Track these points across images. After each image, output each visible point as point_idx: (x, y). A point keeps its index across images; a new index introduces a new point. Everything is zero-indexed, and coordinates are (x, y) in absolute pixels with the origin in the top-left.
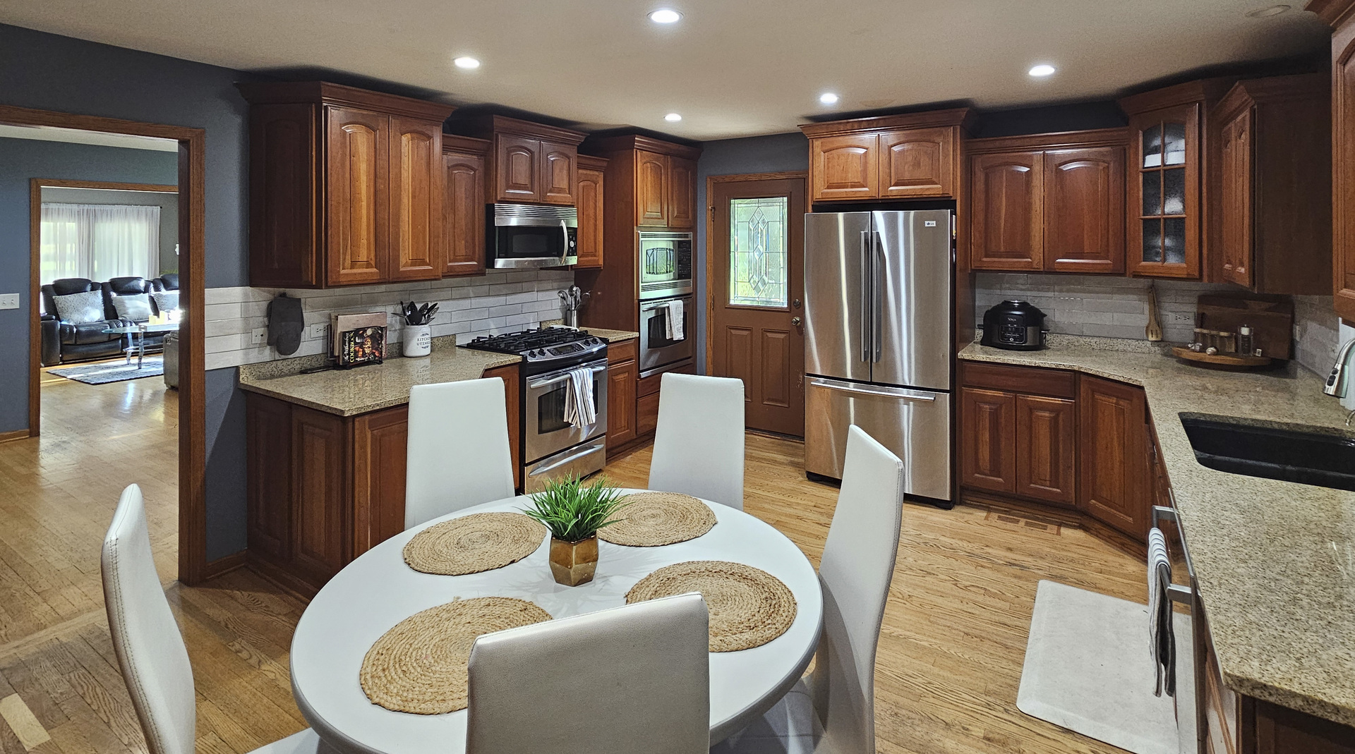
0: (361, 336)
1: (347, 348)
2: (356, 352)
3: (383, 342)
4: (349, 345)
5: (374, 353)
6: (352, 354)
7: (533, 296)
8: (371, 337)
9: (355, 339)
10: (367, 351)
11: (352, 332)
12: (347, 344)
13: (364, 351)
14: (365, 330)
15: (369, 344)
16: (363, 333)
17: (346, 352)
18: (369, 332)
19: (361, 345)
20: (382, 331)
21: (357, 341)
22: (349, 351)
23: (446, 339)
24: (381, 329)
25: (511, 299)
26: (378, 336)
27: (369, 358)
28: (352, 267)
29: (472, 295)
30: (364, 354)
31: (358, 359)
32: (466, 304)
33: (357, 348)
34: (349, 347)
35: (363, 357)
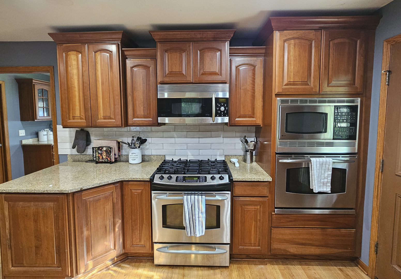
0: (101, 150)
1: (95, 154)
2: (99, 157)
3: (111, 154)
4: (96, 153)
5: (107, 159)
6: (97, 158)
7: (220, 140)
8: (106, 151)
9: (98, 151)
10: (104, 157)
11: (97, 148)
12: (95, 153)
13: (102, 157)
14: (102, 147)
15: (105, 154)
16: (102, 149)
17: (95, 156)
18: (104, 149)
19: (101, 154)
20: (111, 149)
21: (99, 152)
22: (96, 156)
23: (158, 156)
24: (111, 148)
25: (202, 140)
26: (109, 151)
27: (105, 161)
28: (74, 119)
29: (175, 136)
30: (103, 158)
31: (100, 160)
32: (172, 140)
33: (99, 155)
34: (96, 154)
35: (102, 159)
